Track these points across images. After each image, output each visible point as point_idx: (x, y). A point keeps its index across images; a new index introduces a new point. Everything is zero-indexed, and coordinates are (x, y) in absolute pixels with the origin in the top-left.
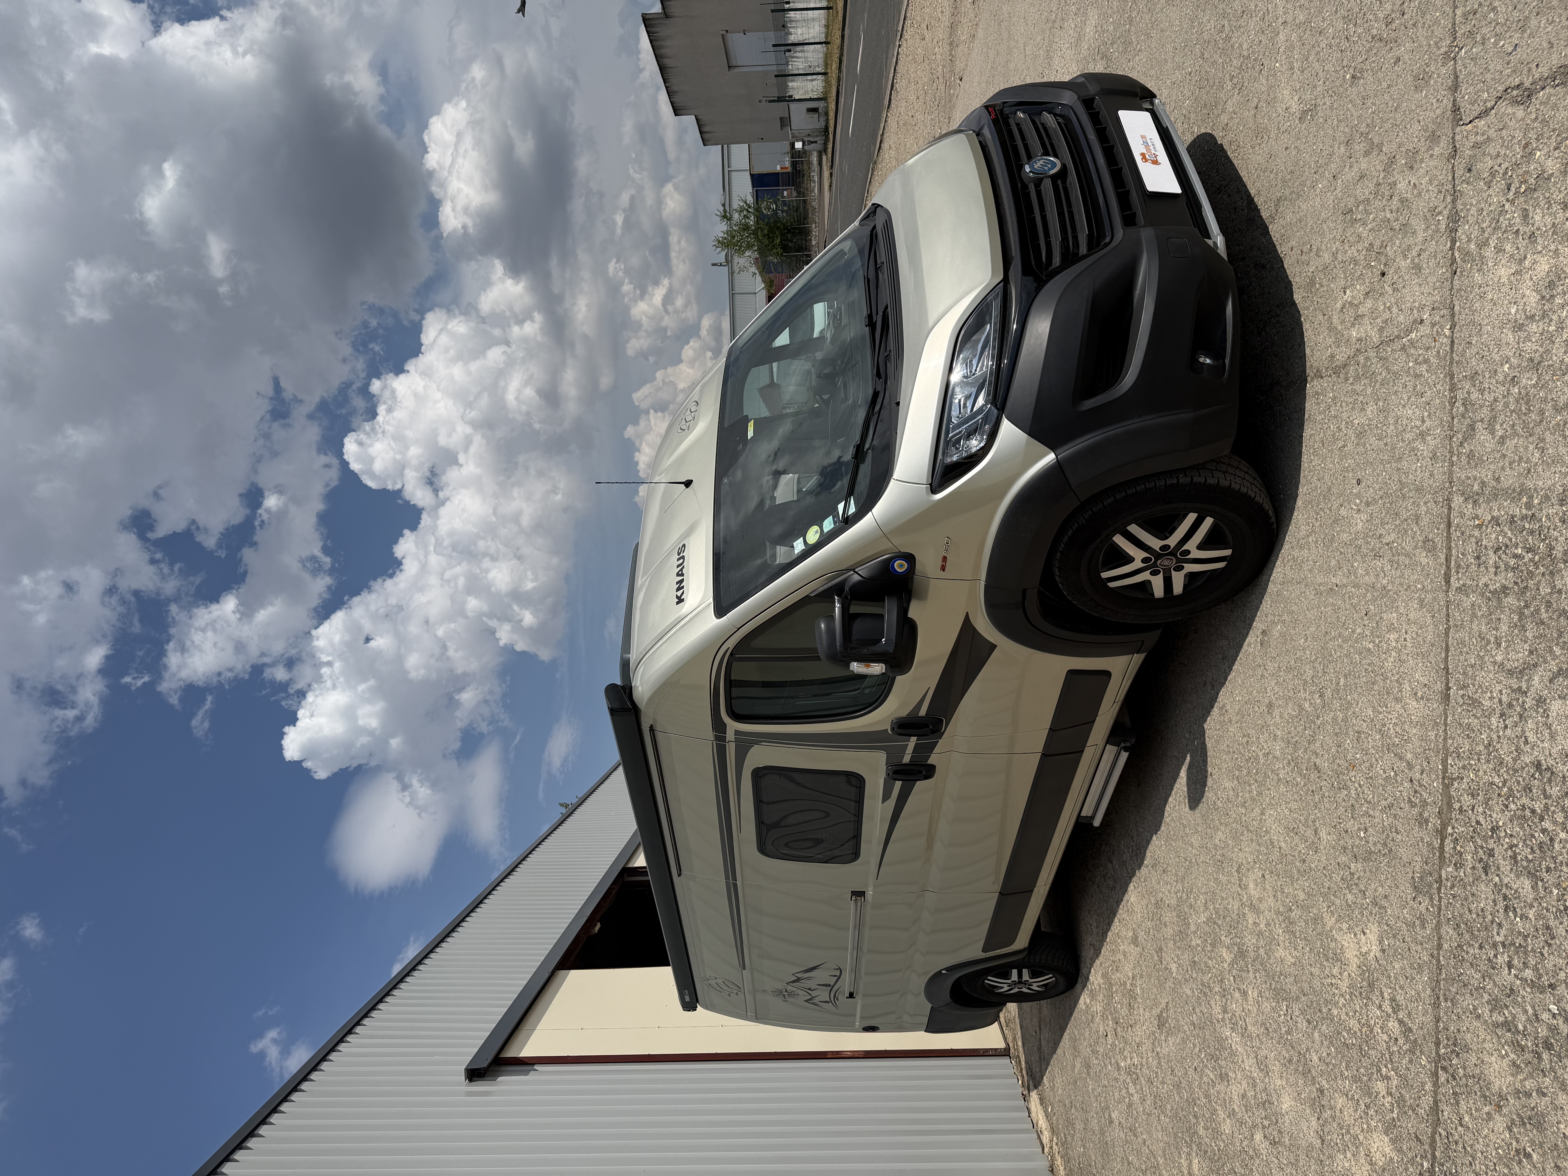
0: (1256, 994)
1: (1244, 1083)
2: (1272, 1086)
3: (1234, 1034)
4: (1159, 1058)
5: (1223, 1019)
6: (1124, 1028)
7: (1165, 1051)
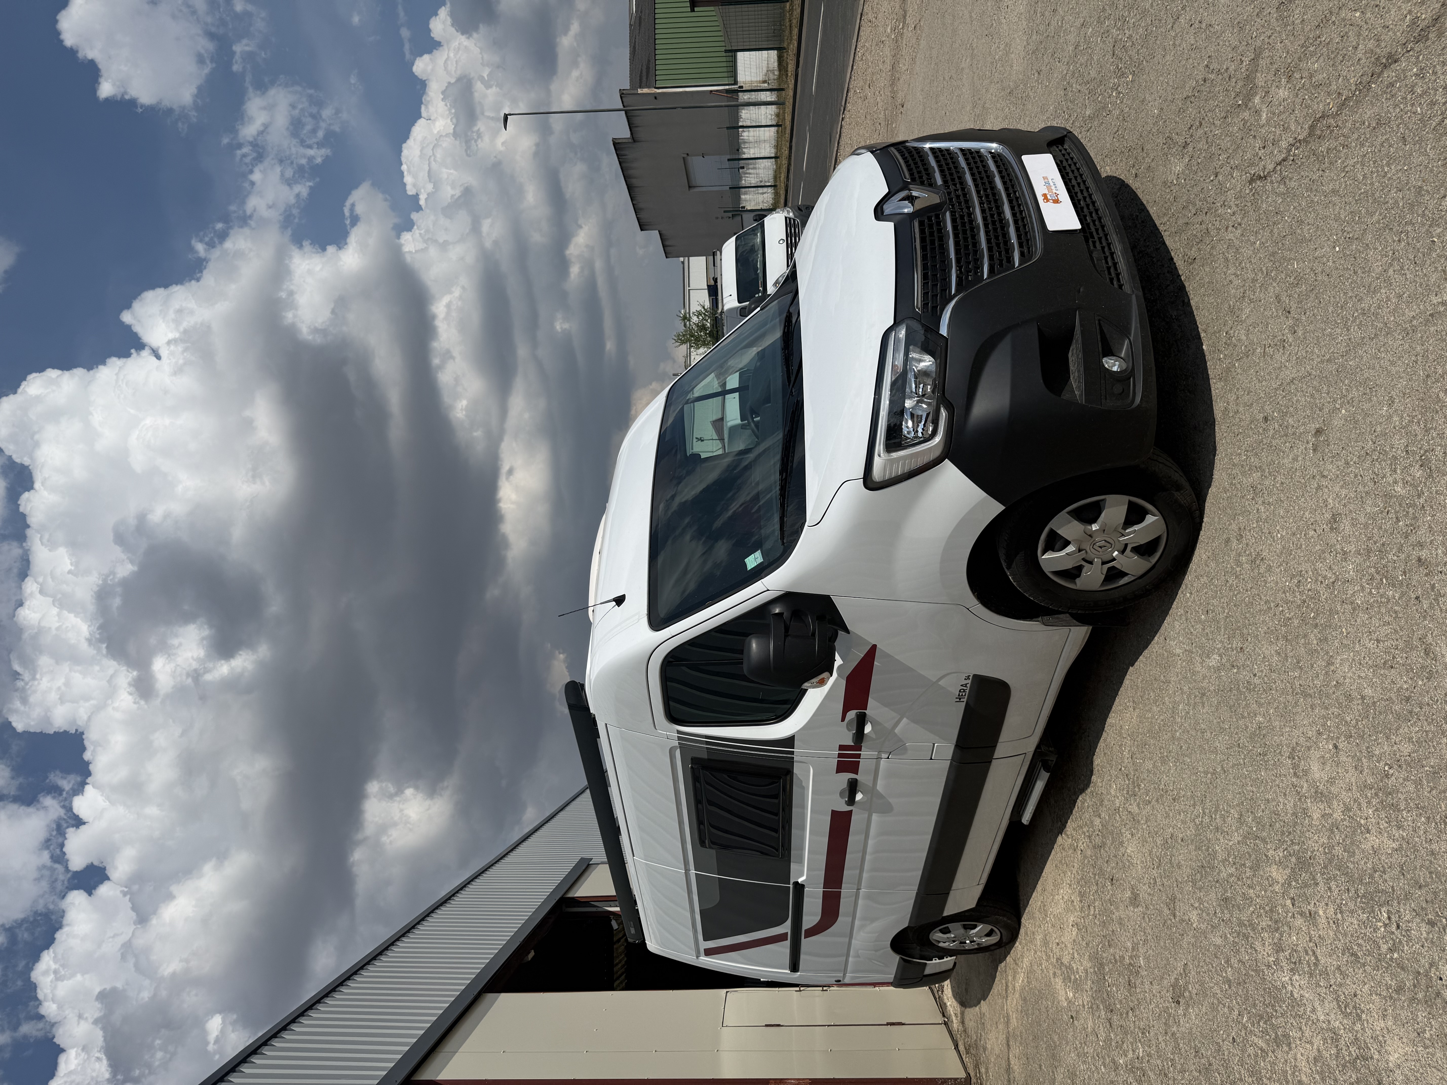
0: (1331, 910)
1: (1317, 1041)
2: (1369, 1032)
3: (1297, 977)
4: (1176, 1040)
5: (1277, 962)
6: (1121, 1015)
7: (1185, 1026)
